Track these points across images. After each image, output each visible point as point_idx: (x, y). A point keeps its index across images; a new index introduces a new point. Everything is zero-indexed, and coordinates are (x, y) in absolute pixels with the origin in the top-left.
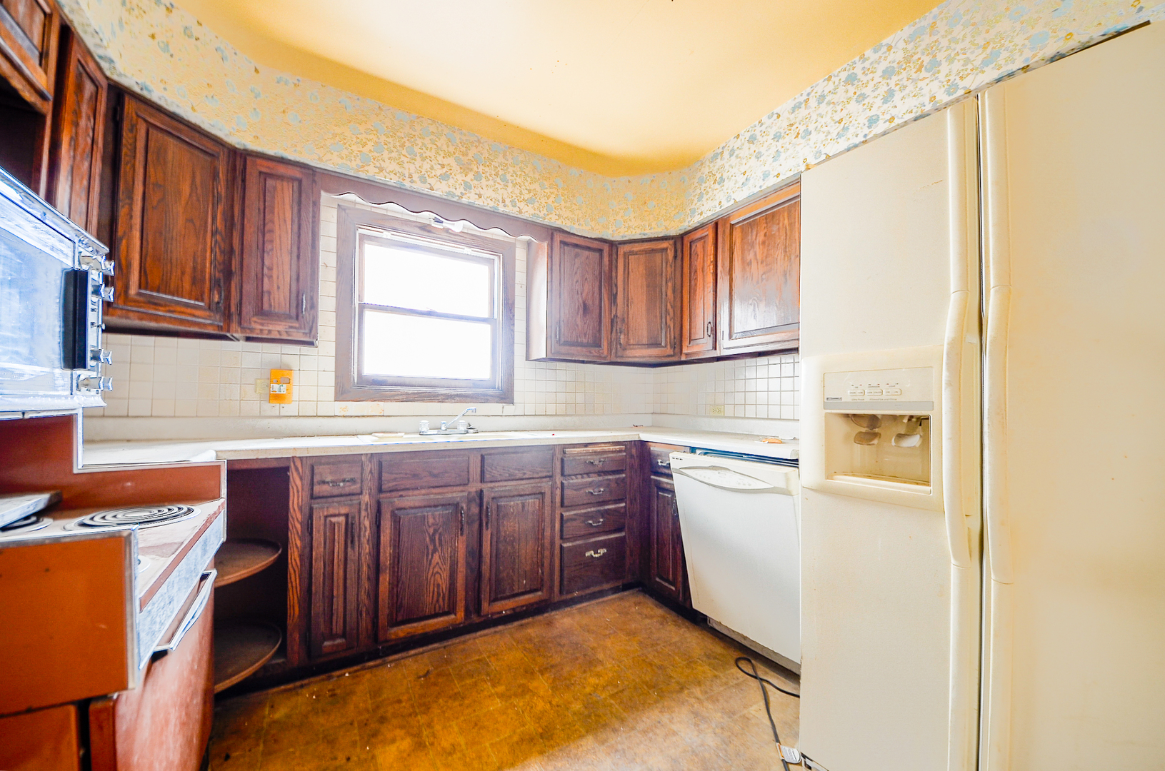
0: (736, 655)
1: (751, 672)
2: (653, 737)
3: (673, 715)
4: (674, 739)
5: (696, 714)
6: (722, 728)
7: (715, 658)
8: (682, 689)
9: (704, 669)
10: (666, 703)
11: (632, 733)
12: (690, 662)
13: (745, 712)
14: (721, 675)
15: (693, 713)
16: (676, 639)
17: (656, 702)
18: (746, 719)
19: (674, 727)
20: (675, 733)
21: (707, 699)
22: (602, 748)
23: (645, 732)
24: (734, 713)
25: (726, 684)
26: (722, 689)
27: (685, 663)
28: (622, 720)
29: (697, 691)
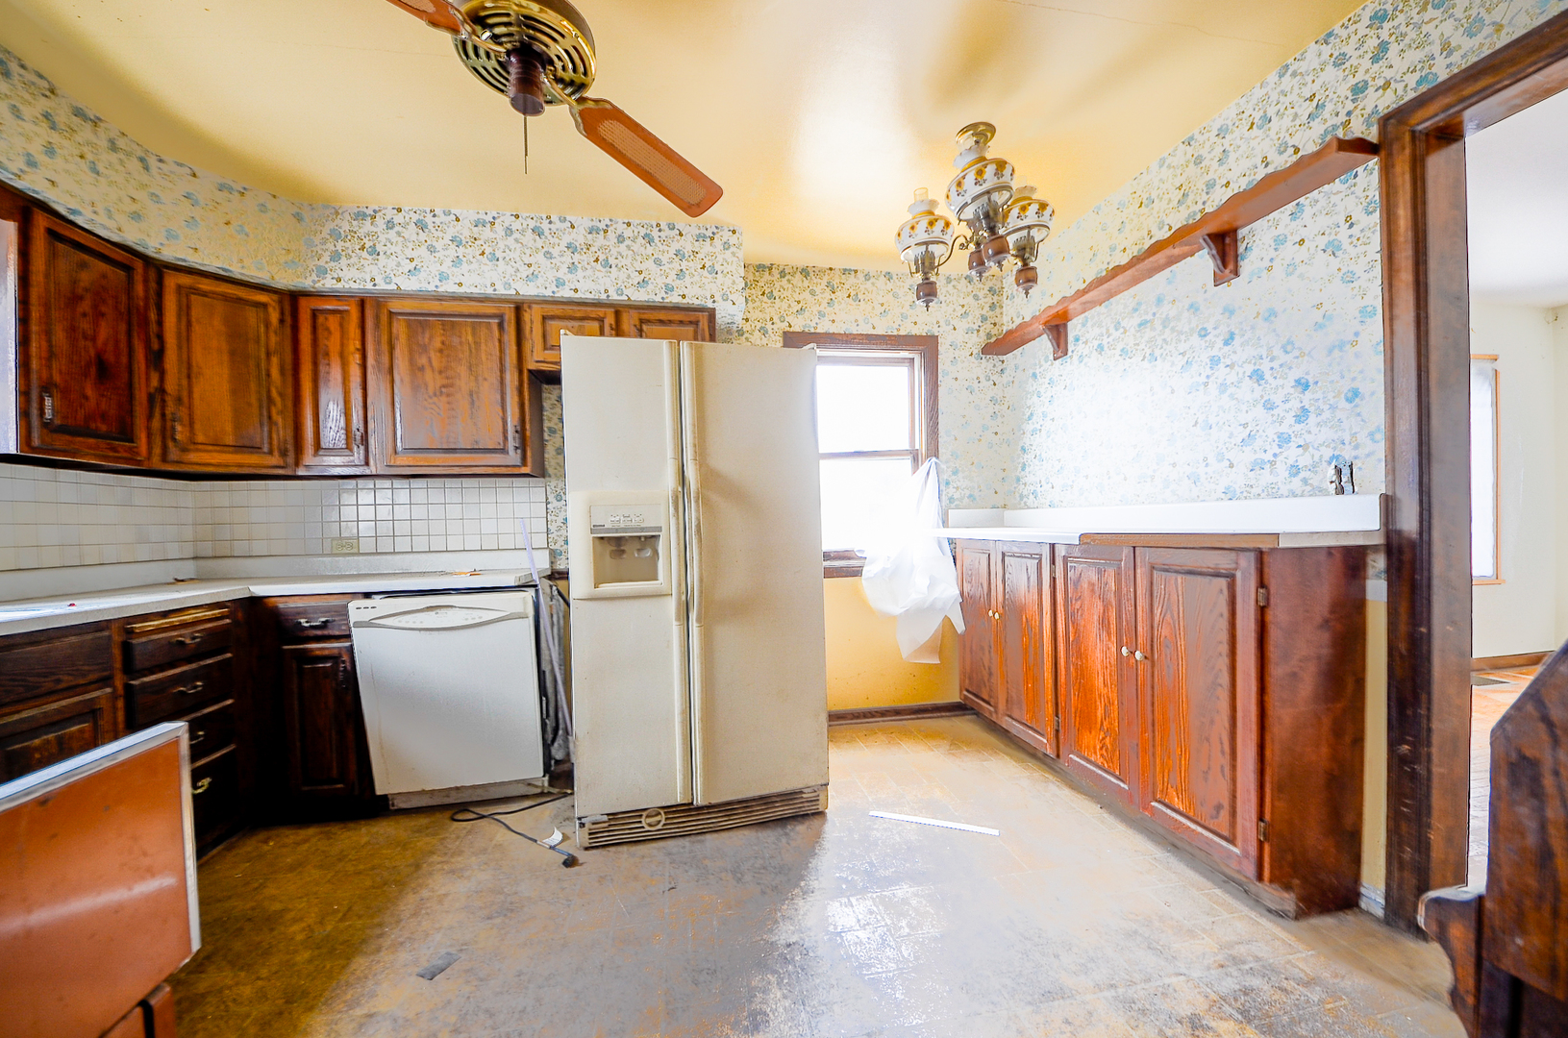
0: (448, 814)
1: (475, 816)
2: (429, 911)
3: (430, 886)
4: (450, 898)
5: (453, 872)
6: (486, 864)
7: (427, 828)
8: (418, 867)
9: (423, 842)
10: (412, 885)
11: (402, 924)
12: (404, 845)
13: (494, 842)
14: (447, 835)
15: (448, 873)
16: (365, 840)
17: (400, 892)
18: (499, 846)
19: (442, 891)
20: (446, 895)
21: (452, 856)
22: (382, 954)
23: (415, 914)
24: (486, 849)
25: (458, 837)
26: (457, 843)
27: (399, 849)
28: (380, 925)
29: (435, 858)
